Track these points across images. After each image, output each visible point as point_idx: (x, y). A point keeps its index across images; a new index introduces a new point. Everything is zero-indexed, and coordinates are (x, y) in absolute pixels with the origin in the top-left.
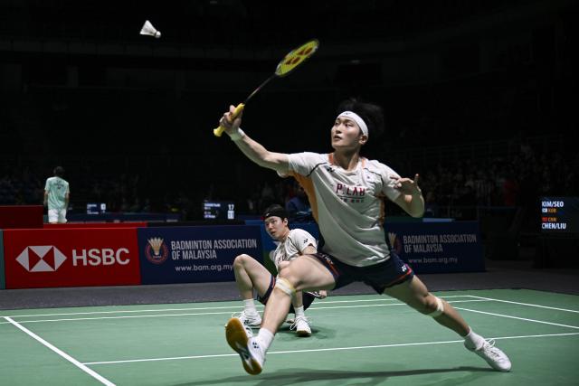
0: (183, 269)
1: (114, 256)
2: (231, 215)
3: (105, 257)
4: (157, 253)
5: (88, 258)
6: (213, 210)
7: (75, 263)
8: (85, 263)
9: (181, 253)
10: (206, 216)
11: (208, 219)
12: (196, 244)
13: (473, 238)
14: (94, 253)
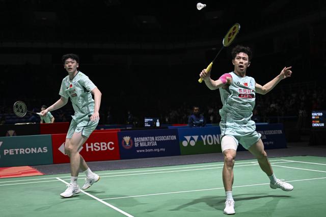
0: (141, 151)
1: (107, 146)
2: (158, 124)
3: (102, 146)
4: (128, 144)
5: (94, 147)
6: (149, 122)
7: (87, 150)
8: (92, 150)
9: (139, 144)
10: (146, 125)
11: (147, 127)
12: (146, 139)
13: (280, 132)
14: (97, 145)
